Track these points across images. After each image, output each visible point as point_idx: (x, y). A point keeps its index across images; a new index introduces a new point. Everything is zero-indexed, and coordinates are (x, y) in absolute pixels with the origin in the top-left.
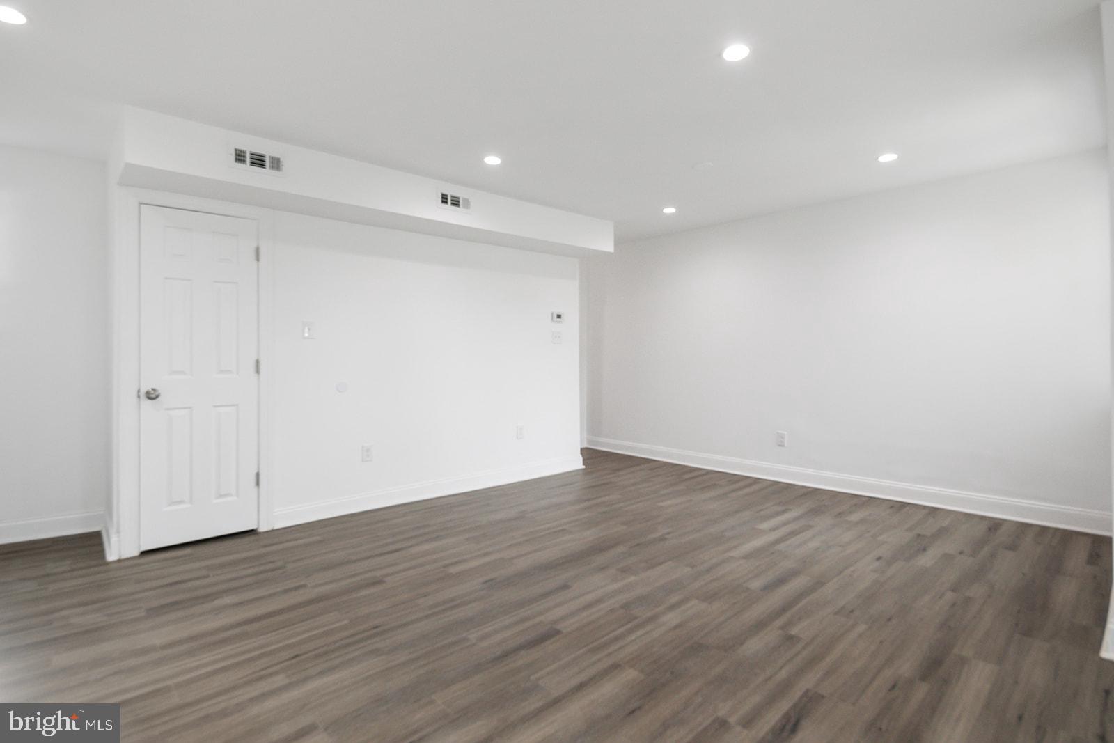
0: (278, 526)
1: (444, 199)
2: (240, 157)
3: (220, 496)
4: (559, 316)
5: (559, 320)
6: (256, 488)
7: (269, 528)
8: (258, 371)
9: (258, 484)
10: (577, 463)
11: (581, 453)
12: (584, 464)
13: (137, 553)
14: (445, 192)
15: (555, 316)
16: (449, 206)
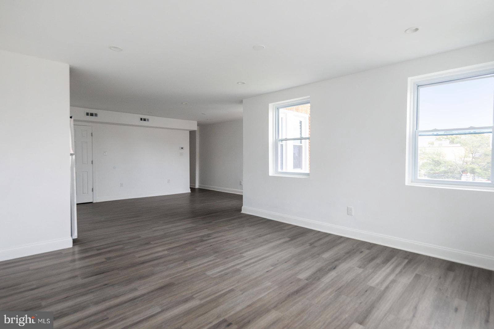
0: (98, 201)
1: (141, 119)
2: (87, 114)
4: (182, 148)
6: (92, 192)
7: (96, 202)
8: (92, 163)
9: (93, 191)
11: (190, 188)
12: (191, 191)
16: (143, 121)
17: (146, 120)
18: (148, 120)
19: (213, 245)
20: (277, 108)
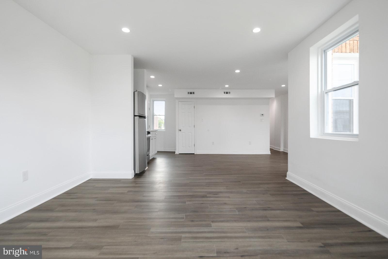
0: (198, 153)
1: (224, 93)
2: (188, 93)
3: (189, 147)
4: (262, 115)
5: (262, 116)
7: (196, 154)
8: (194, 127)
9: (194, 146)
10: (269, 153)
11: (270, 150)
12: (271, 153)
13: (178, 154)
14: (224, 91)
15: (261, 115)
16: (225, 94)
17: (228, 93)
18: (229, 93)
19: (205, 203)
20: (324, 51)
